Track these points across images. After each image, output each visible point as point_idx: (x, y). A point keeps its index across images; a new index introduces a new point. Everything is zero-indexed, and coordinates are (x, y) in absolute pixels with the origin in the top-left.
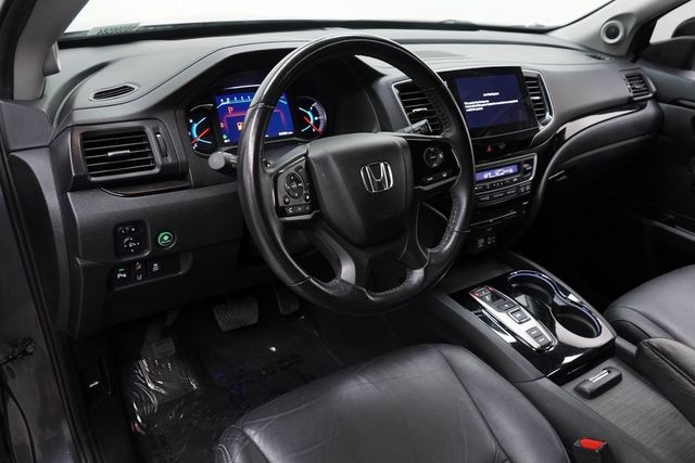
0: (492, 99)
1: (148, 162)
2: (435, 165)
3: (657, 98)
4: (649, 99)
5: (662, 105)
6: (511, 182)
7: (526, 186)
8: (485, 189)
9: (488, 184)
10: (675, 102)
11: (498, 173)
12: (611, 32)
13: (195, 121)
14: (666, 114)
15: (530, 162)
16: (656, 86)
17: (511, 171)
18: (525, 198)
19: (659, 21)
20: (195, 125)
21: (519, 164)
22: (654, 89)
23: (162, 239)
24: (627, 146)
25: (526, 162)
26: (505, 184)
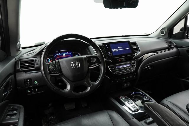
0: (120, 48)
1: (34, 66)
2: (94, 62)
3: (176, 47)
4: (174, 47)
5: (178, 48)
6: (128, 68)
7: (134, 69)
8: (120, 70)
9: (121, 69)
10: (181, 47)
11: (124, 66)
12: (162, 33)
13: (49, 59)
14: (180, 50)
15: (134, 63)
16: (175, 44)
17: (129, 66)
18: (134, 72)
19: (174, 28)
20: (49, 60)
21: (130, 64)
22: (175, 45)
23: (35, 83)
24: (169, 59)
25: (133, 63)
26: (126, 69)
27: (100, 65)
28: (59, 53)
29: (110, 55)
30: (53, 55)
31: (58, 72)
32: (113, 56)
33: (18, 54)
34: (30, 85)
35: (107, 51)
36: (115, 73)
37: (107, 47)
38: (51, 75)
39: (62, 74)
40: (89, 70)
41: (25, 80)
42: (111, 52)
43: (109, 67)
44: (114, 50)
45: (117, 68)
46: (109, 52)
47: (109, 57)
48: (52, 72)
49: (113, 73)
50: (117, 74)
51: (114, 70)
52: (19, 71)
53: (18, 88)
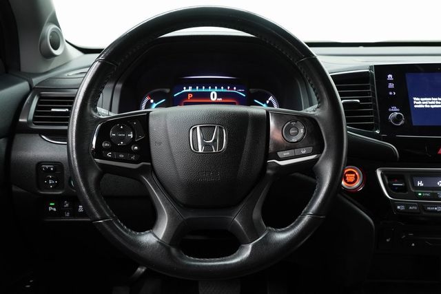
27: (316, 160)
28: (194, 83)
29: (398, 119)
30: (168, 91)
31: (133, 158)
32: (408, 128)
33: (50, 68)
34: (56, 187)
35: (386, 102)
36: (407, 206)
37: (391, 86)
38: (101, 165)
39: (150, 170)
40: (269, 172)
41: (39, 164)
42: (406, 106)
43: (379, 173)
44: (420, 103)
45: (420, 184)
46: (394, 109)
47: (390, 131)
48: (109, 155)
49: (394, 204)
50: (413, 212)
51: (404, 189)
52: (26, 130)
53: (14, 189)
